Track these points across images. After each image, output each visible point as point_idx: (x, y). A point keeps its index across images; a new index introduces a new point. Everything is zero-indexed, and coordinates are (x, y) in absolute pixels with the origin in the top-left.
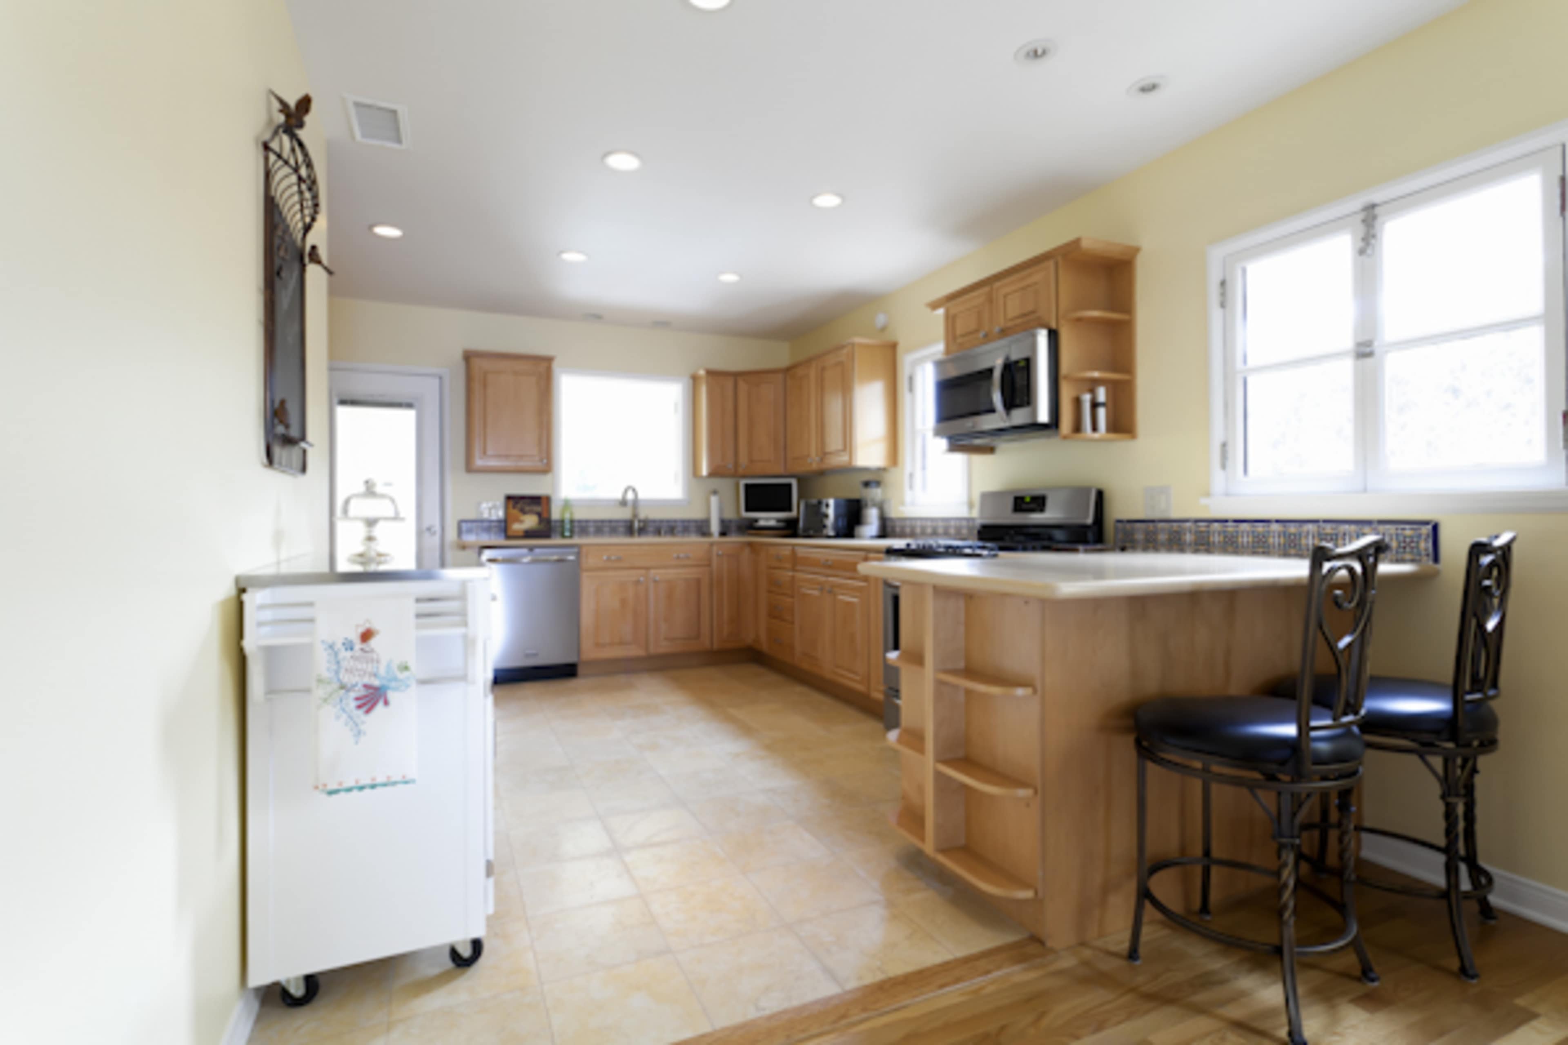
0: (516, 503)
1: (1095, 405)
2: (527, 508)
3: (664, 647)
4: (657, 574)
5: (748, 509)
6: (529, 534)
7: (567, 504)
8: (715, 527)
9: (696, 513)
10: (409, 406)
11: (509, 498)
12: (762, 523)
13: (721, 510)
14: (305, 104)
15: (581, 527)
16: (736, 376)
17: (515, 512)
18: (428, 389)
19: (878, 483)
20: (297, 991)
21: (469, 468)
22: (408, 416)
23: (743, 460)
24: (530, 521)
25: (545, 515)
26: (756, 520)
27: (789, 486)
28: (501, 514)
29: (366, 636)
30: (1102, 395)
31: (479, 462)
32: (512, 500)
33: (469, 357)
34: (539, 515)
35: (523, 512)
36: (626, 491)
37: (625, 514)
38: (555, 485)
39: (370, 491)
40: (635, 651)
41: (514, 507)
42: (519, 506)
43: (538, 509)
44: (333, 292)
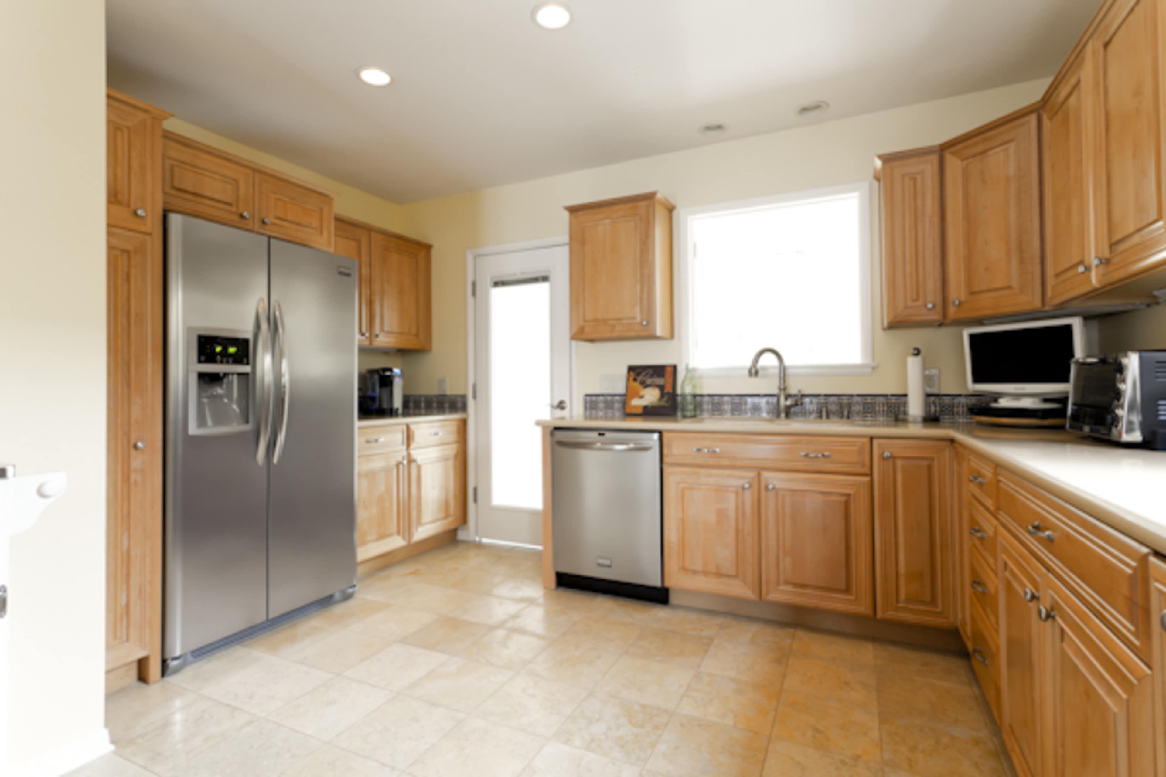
0: (638, 374)
2: (649, 381)
5: (977, 379)
7: (698, 375)
8: (915, 409)
9: (880, 384)
10: (545, 279)
11: (631, 369)
12: (1004, 403)
13: (926, 379)
17: (636, 386)
18: (558, 260)
22: (543, 288)
24: (651, 396)
25: (668, 389)
26: (996, 397)
27: (1068, 329)
28: (620, 388)
32: (635, 371)
34: (661, 388)
35: (646, 386)
37: (765, 388)
38: (683, 351)
41: (635, 380)
42: (640, 378)
43: (660, 381)
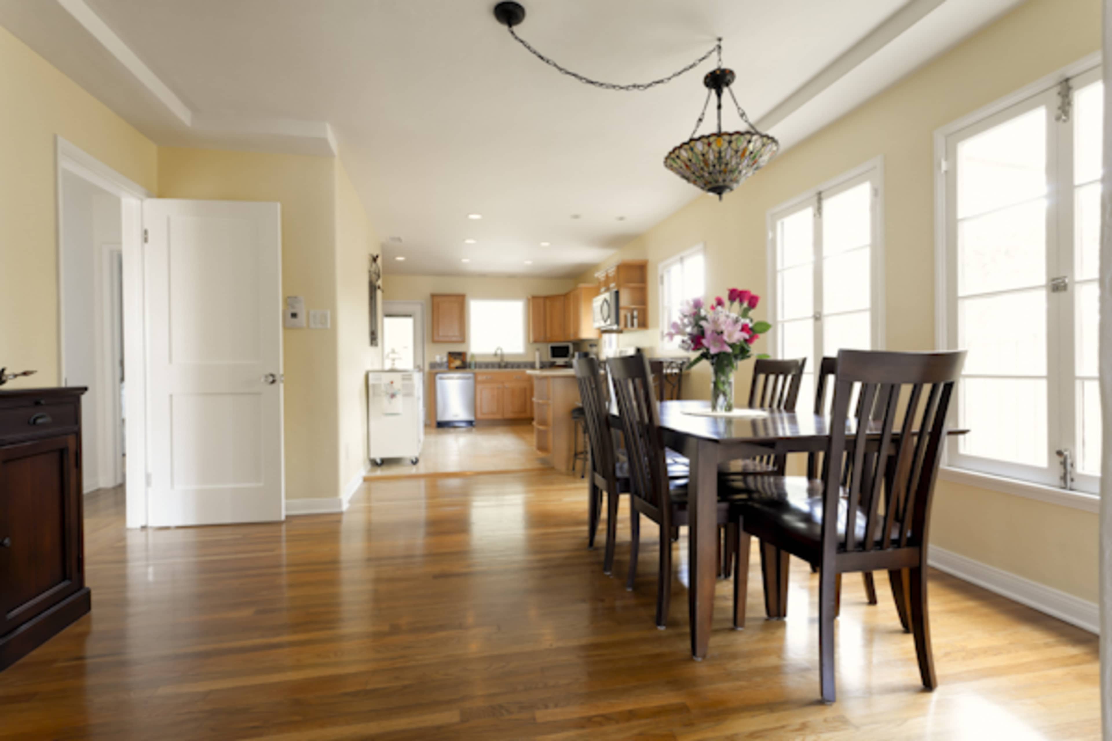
0: (452, 355)
1: (633, 317)
2: (457, 357)
3: (509, 415)
4: (507, 385)
5: (552, 357)
6: (458, 368)
7: (473, 356)
8: (538, 365)
9: (529, 359)
10: (410, 316)
11: (449, 353)
12: (557, 363)
13: (541, 357)
14: (377, 256)
15: (479, 365)
16: (546, 298)
17: (452, 359)
18: (417, 309)
19: (595, 345)
20: (379, 461)
21: (434, 341)
22: (409, 322)
23: (548, 335)
24: (458, 363)
25: (464, 360)
26: (555, 362)
27: (568, 347)
28: (446, 360)
29: (392, 383)
30: (635, 313)
31: (436, 338)
33: (433, 296)
34: (462, 360)
35: (455, 358)
36: (498, 349)
37: (497, 360)
38: (468, 347)
39: (393, 352)
40: (499, 416)
41: (451, 357)
42: (454, 356)
43: (461, 357)
44: (384, 298)
